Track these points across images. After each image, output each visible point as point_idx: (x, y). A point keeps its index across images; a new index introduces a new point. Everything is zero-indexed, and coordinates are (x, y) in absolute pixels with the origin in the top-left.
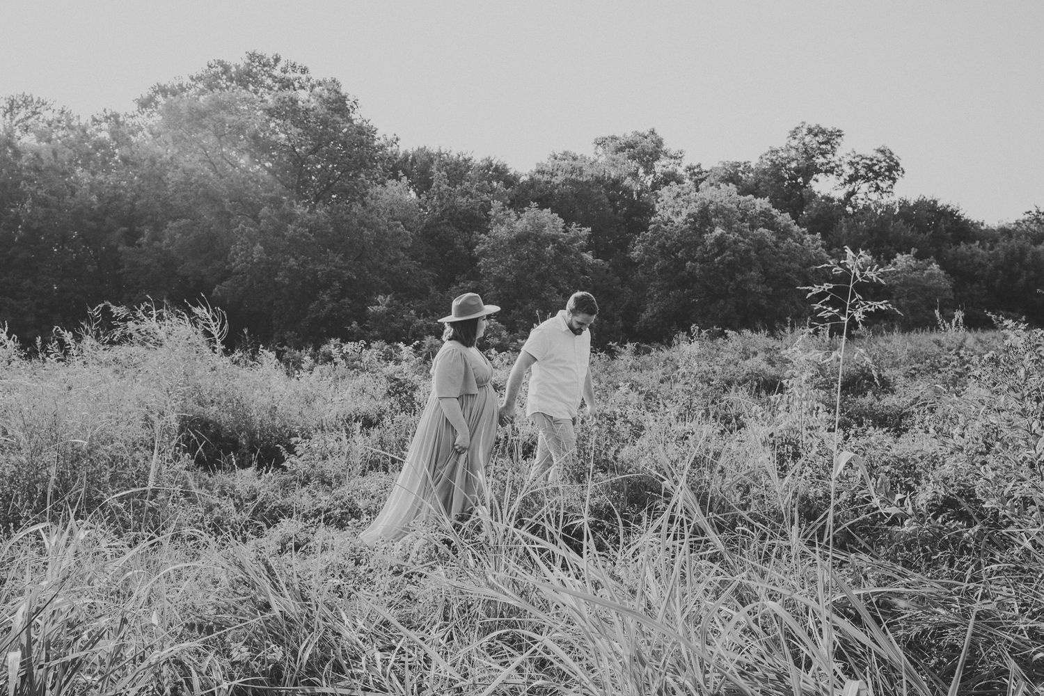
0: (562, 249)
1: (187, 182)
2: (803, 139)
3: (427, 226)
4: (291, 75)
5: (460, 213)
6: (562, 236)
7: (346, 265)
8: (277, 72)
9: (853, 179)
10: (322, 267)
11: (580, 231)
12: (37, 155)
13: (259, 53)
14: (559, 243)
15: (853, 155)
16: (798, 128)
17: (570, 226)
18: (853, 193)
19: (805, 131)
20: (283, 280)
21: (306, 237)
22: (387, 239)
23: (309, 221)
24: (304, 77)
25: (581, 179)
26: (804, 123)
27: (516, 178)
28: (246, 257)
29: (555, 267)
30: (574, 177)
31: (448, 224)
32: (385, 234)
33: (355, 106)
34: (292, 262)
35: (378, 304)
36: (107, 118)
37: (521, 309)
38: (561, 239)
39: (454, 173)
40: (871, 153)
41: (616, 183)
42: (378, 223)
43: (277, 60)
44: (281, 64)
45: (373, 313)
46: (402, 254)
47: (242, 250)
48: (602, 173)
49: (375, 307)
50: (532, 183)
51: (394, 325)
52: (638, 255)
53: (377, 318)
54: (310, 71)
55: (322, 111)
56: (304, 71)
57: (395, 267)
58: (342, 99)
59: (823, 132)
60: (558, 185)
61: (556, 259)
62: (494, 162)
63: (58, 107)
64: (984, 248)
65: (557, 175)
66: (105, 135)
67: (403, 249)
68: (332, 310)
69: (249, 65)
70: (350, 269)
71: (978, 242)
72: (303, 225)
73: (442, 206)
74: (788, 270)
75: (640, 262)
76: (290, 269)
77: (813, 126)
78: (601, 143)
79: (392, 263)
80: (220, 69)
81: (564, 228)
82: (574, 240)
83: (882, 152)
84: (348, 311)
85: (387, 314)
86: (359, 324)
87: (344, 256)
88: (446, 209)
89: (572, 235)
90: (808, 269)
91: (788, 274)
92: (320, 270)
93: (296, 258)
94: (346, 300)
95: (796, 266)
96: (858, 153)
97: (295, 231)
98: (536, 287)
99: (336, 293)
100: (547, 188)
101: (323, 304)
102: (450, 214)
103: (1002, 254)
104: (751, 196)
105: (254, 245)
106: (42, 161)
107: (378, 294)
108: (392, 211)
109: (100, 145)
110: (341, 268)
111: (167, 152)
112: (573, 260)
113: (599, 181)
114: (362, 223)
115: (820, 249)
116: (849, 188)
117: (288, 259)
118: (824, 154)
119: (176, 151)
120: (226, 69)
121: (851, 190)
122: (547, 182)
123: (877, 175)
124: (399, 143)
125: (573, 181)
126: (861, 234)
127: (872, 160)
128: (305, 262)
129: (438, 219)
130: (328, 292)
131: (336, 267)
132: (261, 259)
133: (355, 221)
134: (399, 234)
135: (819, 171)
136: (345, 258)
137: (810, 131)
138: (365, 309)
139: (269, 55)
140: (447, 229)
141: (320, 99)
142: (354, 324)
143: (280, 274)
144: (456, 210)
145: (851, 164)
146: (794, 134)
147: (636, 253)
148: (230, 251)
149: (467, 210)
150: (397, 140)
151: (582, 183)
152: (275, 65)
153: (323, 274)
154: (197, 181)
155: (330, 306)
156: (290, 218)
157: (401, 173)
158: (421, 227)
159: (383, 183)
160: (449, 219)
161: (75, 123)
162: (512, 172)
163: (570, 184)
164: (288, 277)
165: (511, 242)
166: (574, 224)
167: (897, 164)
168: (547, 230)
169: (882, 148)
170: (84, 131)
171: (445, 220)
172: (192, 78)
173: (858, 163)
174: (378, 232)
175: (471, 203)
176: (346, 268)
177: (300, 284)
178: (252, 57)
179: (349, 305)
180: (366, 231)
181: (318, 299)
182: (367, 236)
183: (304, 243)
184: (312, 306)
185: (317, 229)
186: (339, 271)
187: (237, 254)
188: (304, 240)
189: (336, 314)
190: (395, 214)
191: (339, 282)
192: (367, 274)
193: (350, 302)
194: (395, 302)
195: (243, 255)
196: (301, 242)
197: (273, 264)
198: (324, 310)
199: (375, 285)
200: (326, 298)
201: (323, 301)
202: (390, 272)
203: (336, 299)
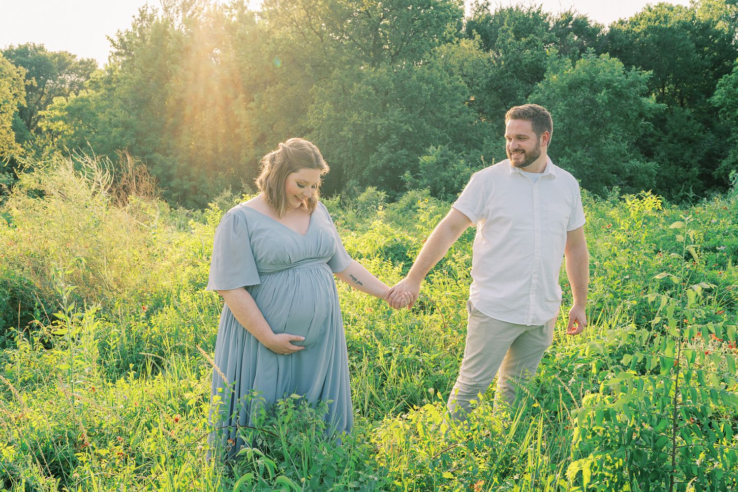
0: (619, 94)
3: (492, 81)
5: (526, 66)
6: (619, 81)
10: (382, 121)
11: (640, 74)
14: (615, 88)
17: (630, 70)
20: (348, 134)
21: (369, 94)
22: (446, 93)
23: (374, 79)
25: (665, 26)
27: (596, 30)
28: (319, 115)
29: (609, 114)
31: (512, 77)
32: (444, 88)
34: (355, 116)
35: (428, 154)
37: (569, 156)
38: (616, 84)
39: (524, 27)
41: (706, 28)
45: (424, 164)
47: (316, 108)
48: (690, 18)
49: (426, 158)
50: (614, 34)
51: (444, 174)
52: (719, 99)
53: (427, 168)
57: (457, 119)
60: (640, 33)
61: (610, 104)
62: (575, 16)
68: (389, 161)
70: (409, 123)
72: (367, 83)
73: (507, 59)
75: (721, 107)
76: (354, 125)
81: (622, 72)
82: (633, 85)
84: (405, 161)
85: (438, 163)
86: (412, 173)
88: (511, 62)
89: (630, 79)
92: (380, 124)
93: (360, 114)
94: (404, 151)
97: (360, 89)
98: (587, 135)
99: (393, 145)
100: (627, 38)
101: (380, 156)
102: (515, 67)
105: (325, 103)
107: (431, 144)
110: (401, 122)
112: (631, 105)
113: (685, 26)
114: (421, 79)
122: (628, 32)
124: (489, 7)
125: (656, 28)
128: (369, 117)
129: (502, 73)
130: (387, 143)
131: (395, 121)
132: (330, 117)
133: (414, 77)
134: (456, 88)
136: (404, 112)
138: (417, 159)
140: (510, 81)
142: (407, 174)
143: (345, 128)
144: (521, 62)
147: (717, 98)
148: (307, 110)
149: (532, 62)
150: (488, 4)
151: (666, 30)
153: (382, 127)
154: (283, 49)
155: (386, 157)
156: (359, 77)
158: (485, 81)
160: (514, 72)
162: (592, 25)
163: (652, 32)
164: (350, 131)
165: (562, 89)
166: (634, 67)
168: (601, 76)
171: (509, 72)
174: (436, 86)
175: (536, 55)
176: (406, 122)
177: (363, 137)
179: (405, 155)
180: (425, 87)
181: (377, 151)
182: (425, 90)
183: (367, 98)
184: (373, 157)
185: (378, 87)
186: (398, 124)
187: (312, 112)
188: (367, 97)
189: (392, 164)
190: (465, 70)
191: (397, 134)
192: (425, 126)
193: (407, 153)
194: (450, 153)
195: (317, 112)
196: (365, 98)
197: (341, 119)
198: (382, 161)
199: (433, 136)
200: (383, 149)
201: (381, 152)
202: (452, 125)
203: (394, 149)
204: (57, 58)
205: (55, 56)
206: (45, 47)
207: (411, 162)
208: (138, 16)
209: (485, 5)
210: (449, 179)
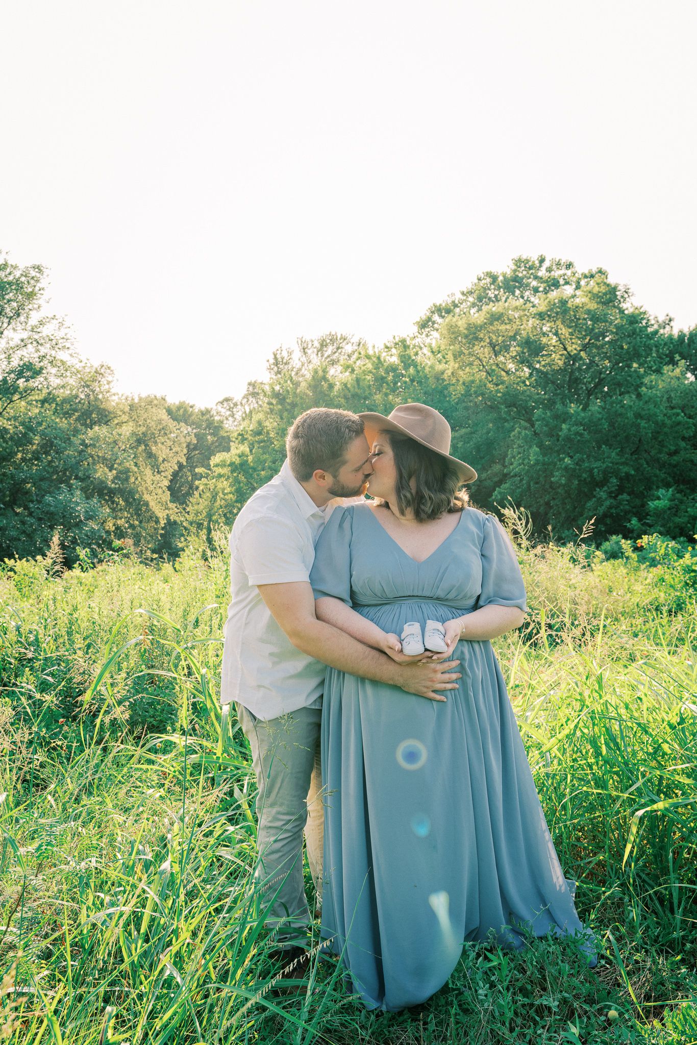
1: (467, 394)
4: (556, 273)
7: (623, 460)
8: (542, 273)
10: (598, 464)
12: (345, 385)
13: (524, 257)
20: (560, 480)
21: (581, 435)
22: (666, 430)
23: (583, 418)
24: (569, 272)
28: (524, 460)
32: (664, 424)
33: (626, 296)
34: (567, 460)
35: (659, 498)
36: (396, 344)
42: (655, 415)
43: (542, 261)
44: (547, 264)
45: (655, 509)
46: (683, 444)
47: (519, 453)
49: (657, 502)
51: (677, 520)
53: (659, 514)
54: (575, 264)
55: (593, 306)
56: (569, 266)
57: (675, 458)
58: (613, 290)
63: (355, 340)
66: (395, 360)
67: (684, 439)
68: (610, 507)
69: (515, 271)
70: (627, 464)
72: (577, 424)
76: (566, 469)
79: (671, 454)
80: (488, 280)
84: (627, 507)
85: (669, 509)
86: (640, 520)
87: (621, 451)
92: (596, 467)
93: (571, 457)
94: (625, 496)
97: (569, 430)
99: (613, 489)
101: (600, 502)
105: (530, 447)
106: (348, 389)
107: (658, 488)
108: (669, 399)
109: (393, 369)
110: (617, 464)
111: (449, 367)
114: (638, 416)
117: (564, 459)
119: (457, 365)
120: (494, 278)
124: (672, 324)
128: (581, 460)
130: (605, 488)
131: (612, 463)
132: (537, 462)
133: (630, 414)
134: (679, 423)
136: (621, 453)
138: (643, 505)
139: (534, 258)
141: (590, 295)
142: (634, 521)
143: (557, 473)
148: (506, 455)
150: (670, 320)
152: (540, 266)
153: (599, 471)
154: (476, 392)
155: (608, 503)
156: (564, 417)
157: (677, 357)
159: (658, 371)
161: (371, 352)
164: (563, 476)
170: (379, 358)
172: (463, 294)
174: (656, 423)
176: (622, 464)
177: (577, 482)
178: (519, 262)
179: (627, 501)
180: (643, 423)
181: (595, 497)
182: (645, 428)
183: (579, 441)
184: (589, 504)
185: (591, 426)
186: (616, 467)
187: (514, 457)
188: (579, 438)
189: (613, 511)
190: (674, 402)
191: (616, 478)
192: (645, 468)
193: (628, 498)
194: (678, 495)
195: (520, 458)
196: (576, 440)
197: (549, 464)
198: (603, 507)
199: (655, 479)
200: (603, 495)
201: (600, 498)
202: (670, 464)
203: (613, 495)
204: (182, 411)
205: (179, 408)
206: (167, 398)
207: (633, 508)
208: (272, 361)
209: (667, 322)
210: (684, 525)
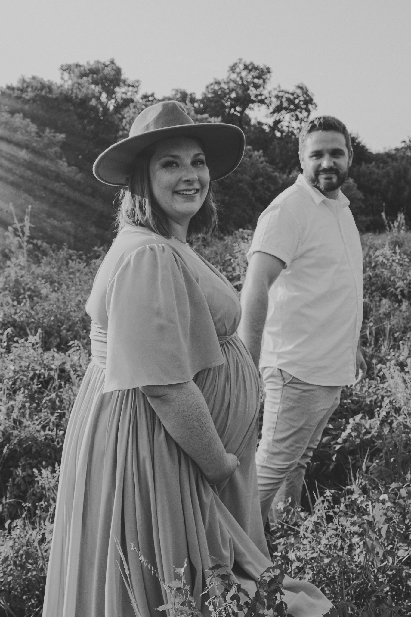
2: (240, 73)
6: (36, 141)
9: (278, 109)
11: (54, 136)
15: (278, 89)
16: (236, 64)
17: (44, 132)
18: (279, 121)
19: (241, 67)
25: (50, 96)
26: (241, 60)
30: (43, 93)
40: (291, 89)
41: (83, 102)
48: (70, 93)
59: (256, 69)
60: (29, 100)
64: (378, 167)
65: (27, 91)
71: (374, 163)
74: (240, 181)
77: (248, 63)
78: (67, 69)
81: (37, 133)
82: (48, 146)
83: (301, 88)
89: (46, 140)
90: (256, 181)
91: (241, 185)
95: (247, 177)
96: (283, 88)
103: (392, 172)
104: (206, 116)
113: (67, 99)
115: (265, 163)
116: (276, 116)
118: (256, 86)
121: (277, 119)
123: (297, 107)
125: (43, 97)
126: (290, 154)
127: (292, 94)
135: (253, 102)
137: (246, 67)
145: (277, 97)
146: (233, 69)
166: (48, 130)
167: (311, 100)
168: (20, 135)
169: (301, 86)
173: (282, 97)
